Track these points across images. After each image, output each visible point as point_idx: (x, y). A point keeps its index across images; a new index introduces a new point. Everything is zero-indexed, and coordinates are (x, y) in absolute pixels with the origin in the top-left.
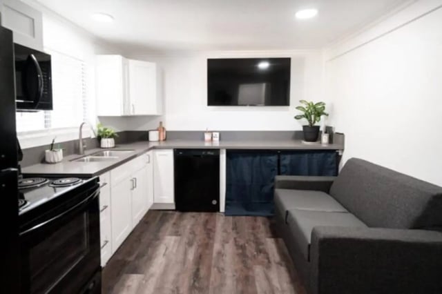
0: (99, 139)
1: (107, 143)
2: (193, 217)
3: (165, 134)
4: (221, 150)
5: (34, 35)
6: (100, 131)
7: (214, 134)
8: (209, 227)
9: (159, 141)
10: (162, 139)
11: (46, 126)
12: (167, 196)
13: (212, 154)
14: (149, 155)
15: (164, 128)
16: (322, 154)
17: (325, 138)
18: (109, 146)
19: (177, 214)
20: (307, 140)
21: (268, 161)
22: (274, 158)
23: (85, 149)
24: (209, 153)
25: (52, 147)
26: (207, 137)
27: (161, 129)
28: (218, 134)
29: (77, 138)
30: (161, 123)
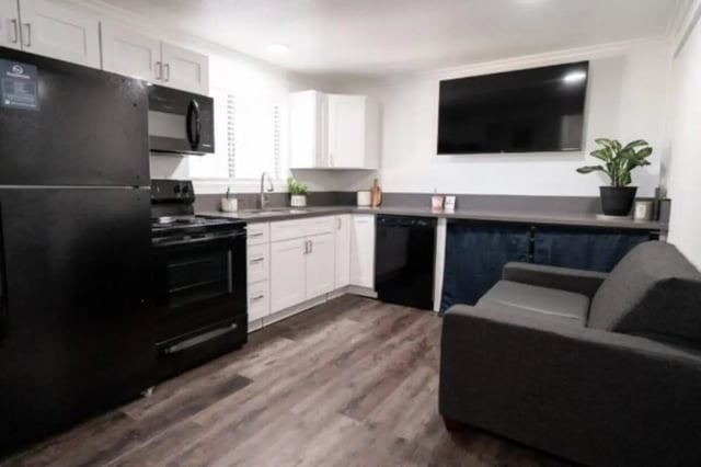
0: (289, 196)
1: (298, 201)
2: (393, 309)
3: (379, 196)
4: (439, 221)
5: (199, 79)
6: (291, 187)
7: (448, 198)
8: (402, 322)
9: (371, 206)
10: (375, 203)
11: (230, 175)
12: (364, 277)
13: (424, 224)
14: (340, 220)
15: (379, 189)
16: (618, 237)
17: (640, 211)
18: (298, 204)
19: (376, 303)
20: (607, 212)
21: (514, 242)
22: (524, 238)
23: (267, 205)
24: (420, 222)
25: (228, 196)
26: (436, 202)
27: (375, 189)
28: (453, 199)
29: (258, 191)
30: (376, 181)
